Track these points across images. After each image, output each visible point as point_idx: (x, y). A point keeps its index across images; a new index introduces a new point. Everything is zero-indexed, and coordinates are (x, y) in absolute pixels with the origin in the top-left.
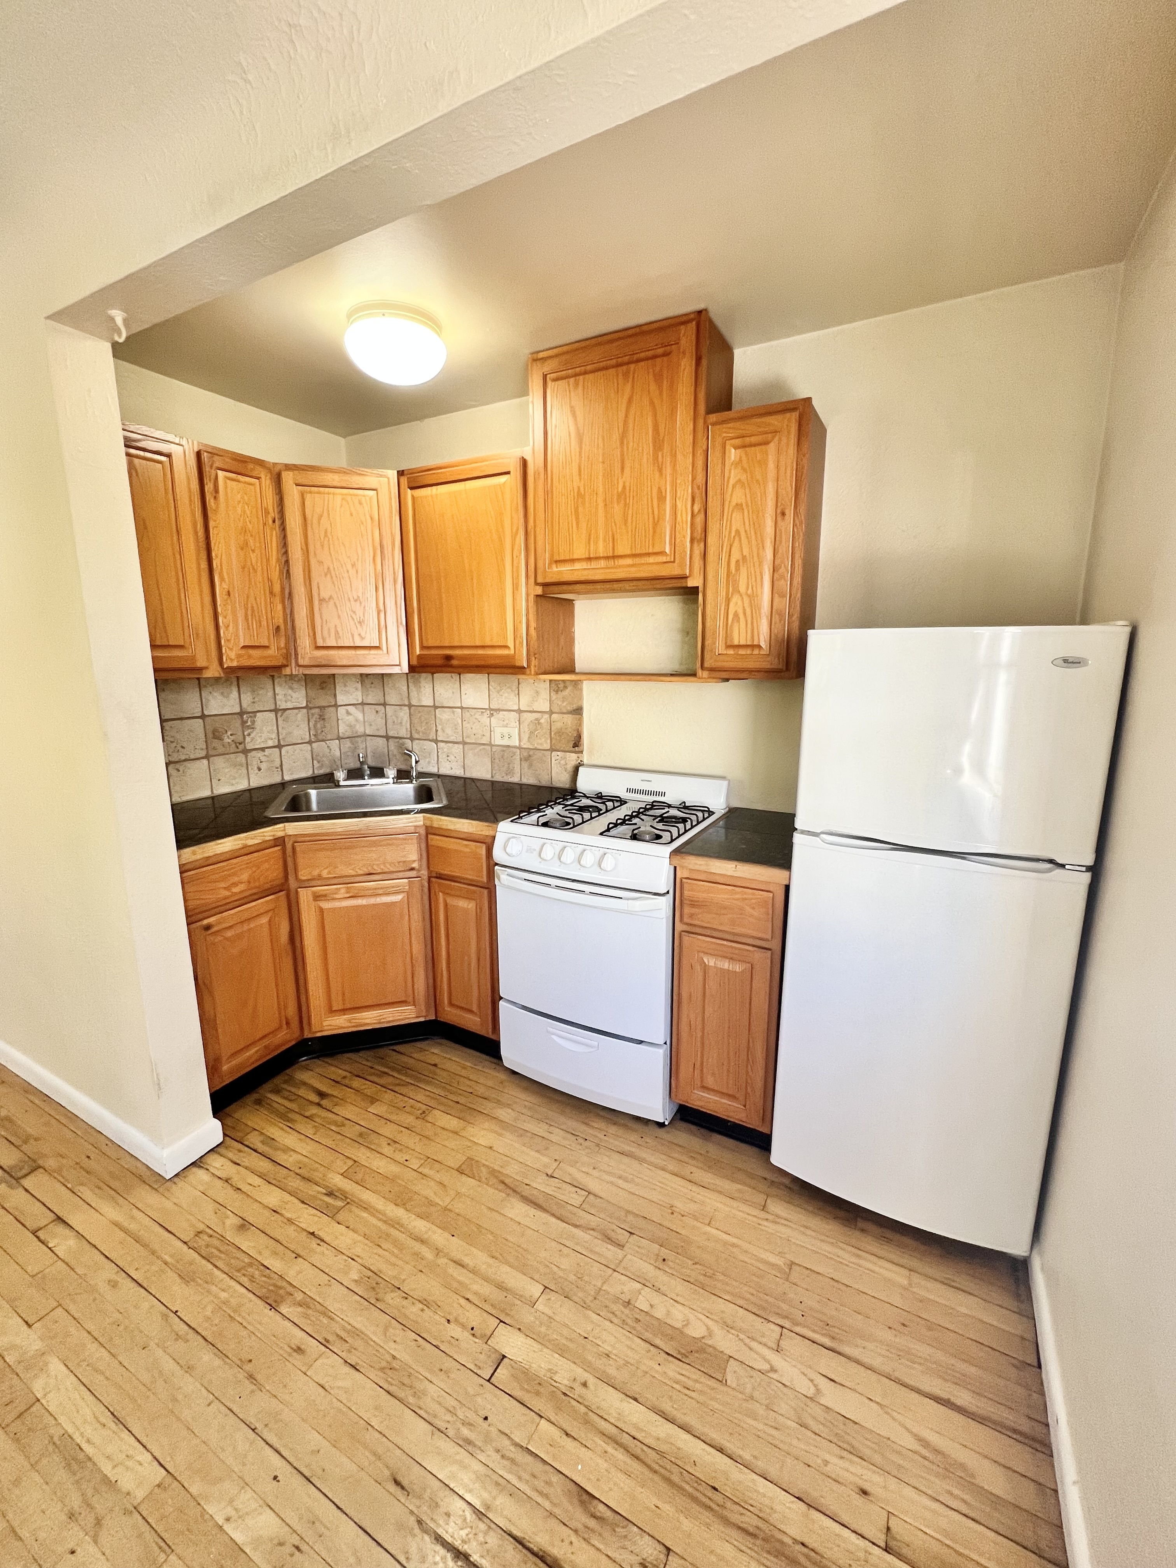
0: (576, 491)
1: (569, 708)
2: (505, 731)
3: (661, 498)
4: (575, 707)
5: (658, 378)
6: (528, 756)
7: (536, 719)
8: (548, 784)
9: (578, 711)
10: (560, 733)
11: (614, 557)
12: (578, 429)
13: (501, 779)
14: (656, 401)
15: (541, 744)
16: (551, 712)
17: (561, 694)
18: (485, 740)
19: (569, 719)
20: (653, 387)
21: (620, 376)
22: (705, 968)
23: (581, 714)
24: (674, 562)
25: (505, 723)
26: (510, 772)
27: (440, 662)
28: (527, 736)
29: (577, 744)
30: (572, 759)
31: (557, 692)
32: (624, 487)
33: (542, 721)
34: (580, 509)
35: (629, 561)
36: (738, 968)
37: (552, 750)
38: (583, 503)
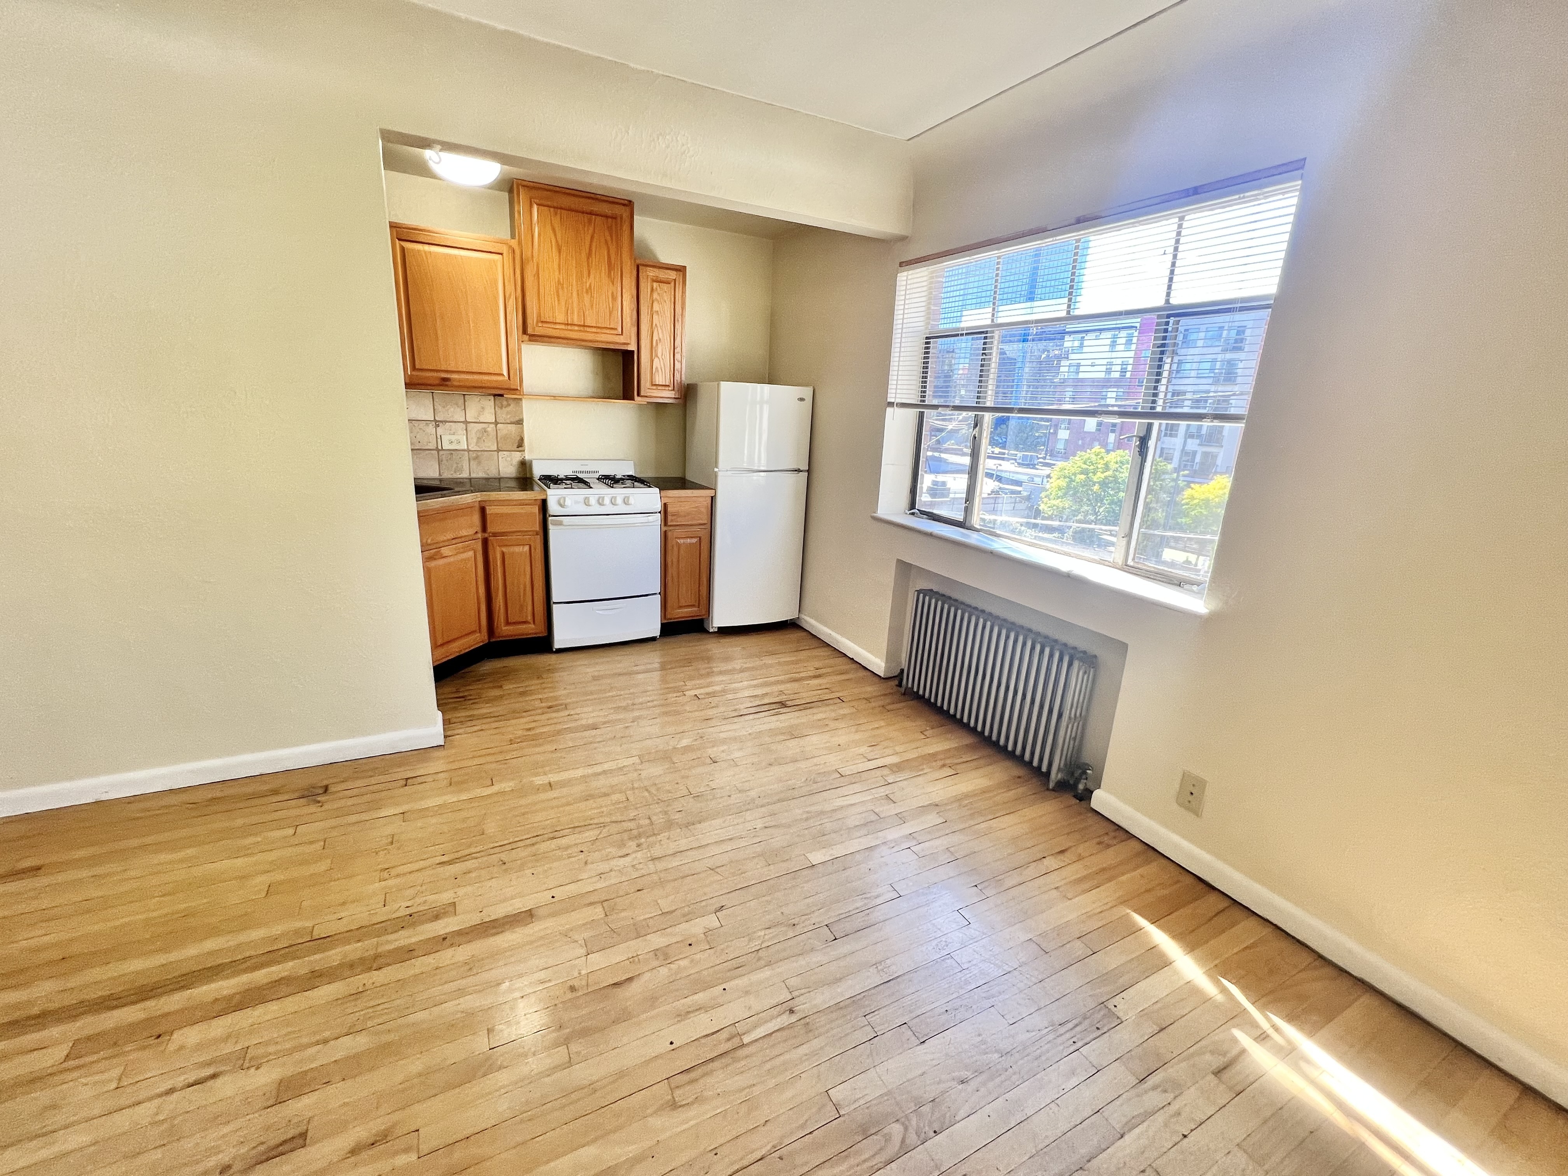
0: (557, 279)
1: (513, 420)
2: (453, 438)
3: (614, 298)
4: (517, 418)
5: (610, 229)
6: (476, 456)
7: (484, 428)
8: (497, 476)
9: (520, 422)
10: (505, 438)
11: (584, 326)
12: (557, 241)
13: (450, 476)
14: (610, 243)
15: (489, 447)
16: (496, 423)
17: (505, 410)
18: (432, 446)
19: (512, 428)
20: (607, 234)
21: (586, 221)
22: (679, 545)
23: (522, 424)
24: (622, 334)
25: (452, 432)
26: (459, 469)
27: (437, 382)
28: (475, 441)
29: (520, 444)
30: (517, 457)
31: (501, 408)
32: (590, 286)
33: (489, 429)
34: (561, 292)
35: (594, 330)
36: (694, 540)
37: (498, 451)
38: (563, 288)
